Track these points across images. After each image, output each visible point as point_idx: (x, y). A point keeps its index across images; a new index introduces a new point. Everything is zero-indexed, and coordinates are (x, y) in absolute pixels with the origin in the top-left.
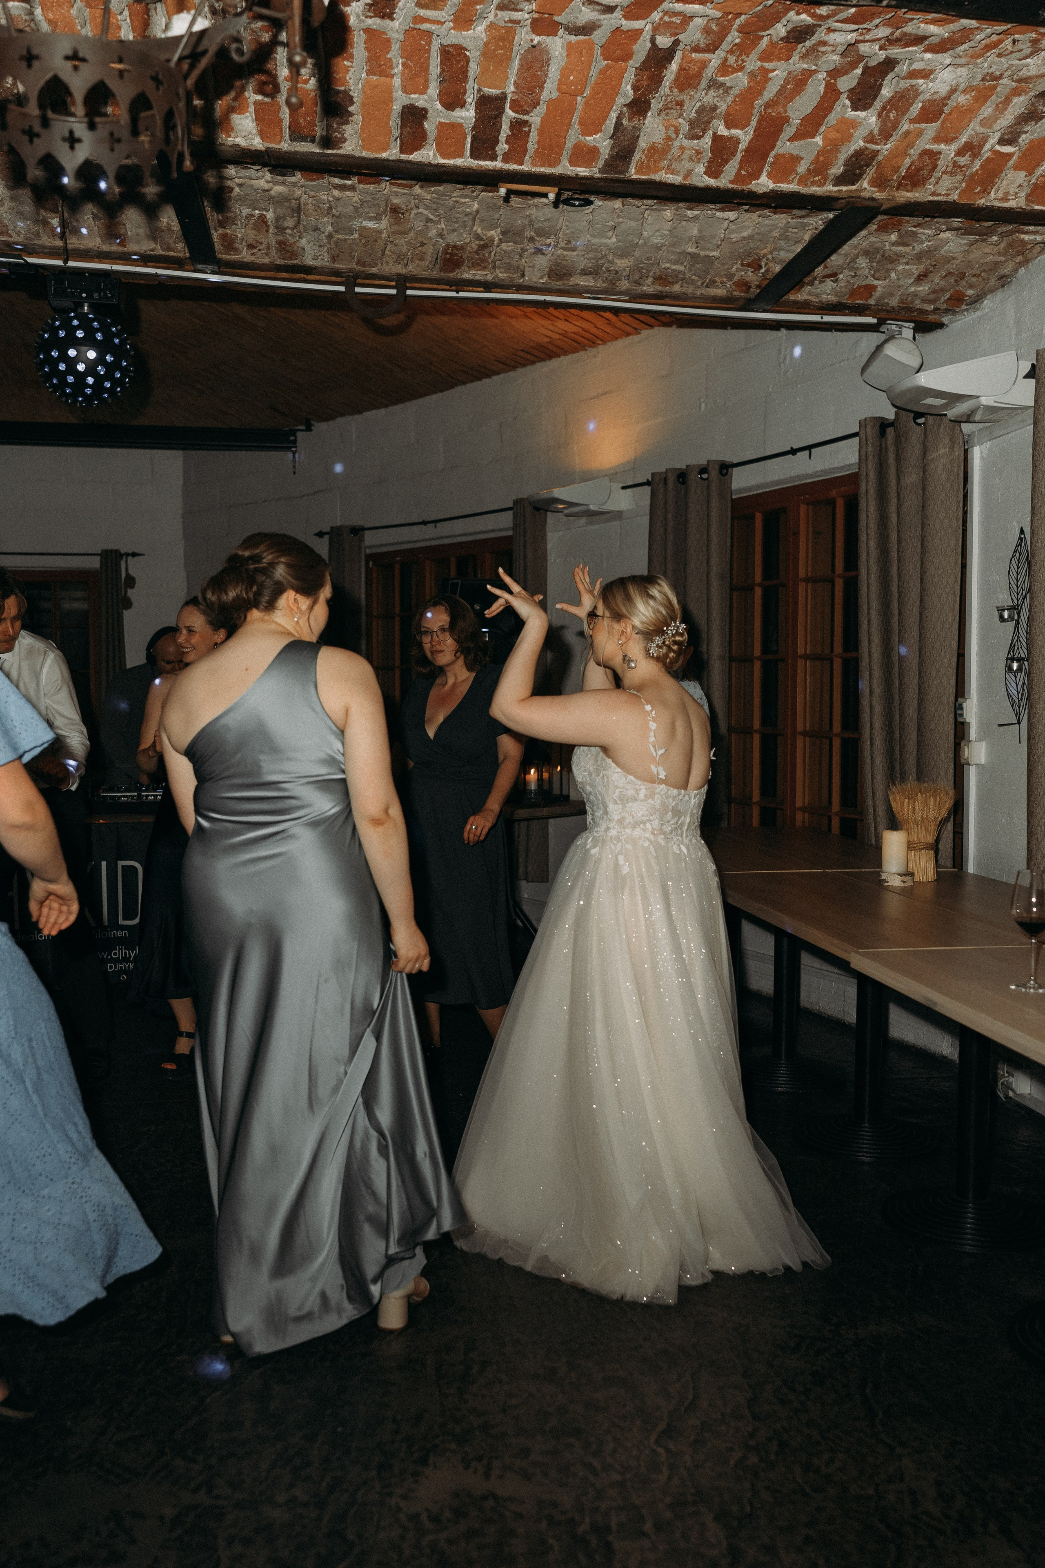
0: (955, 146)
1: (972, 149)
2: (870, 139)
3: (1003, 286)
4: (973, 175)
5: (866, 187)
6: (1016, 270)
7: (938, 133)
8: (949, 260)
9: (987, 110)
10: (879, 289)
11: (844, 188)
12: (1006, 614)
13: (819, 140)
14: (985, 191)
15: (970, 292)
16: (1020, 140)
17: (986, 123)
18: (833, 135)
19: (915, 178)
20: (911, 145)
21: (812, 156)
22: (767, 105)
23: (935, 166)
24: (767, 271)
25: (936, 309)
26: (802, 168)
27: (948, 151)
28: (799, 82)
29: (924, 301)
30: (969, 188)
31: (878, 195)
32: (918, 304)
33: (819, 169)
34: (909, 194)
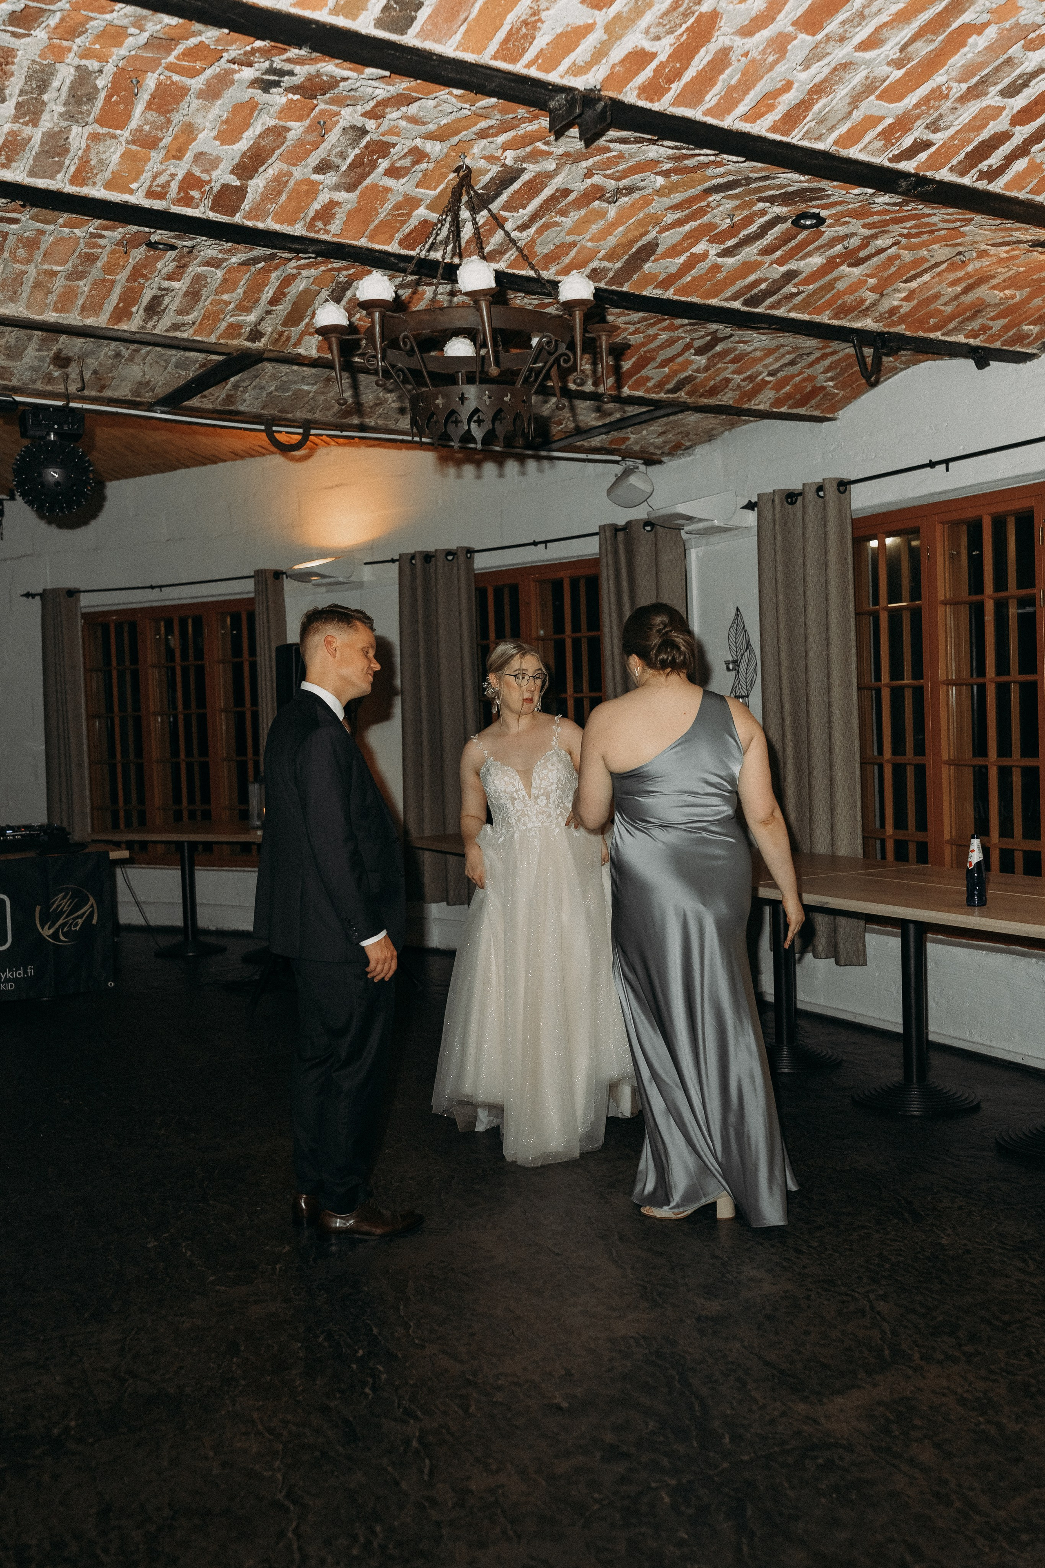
0: (742, 376)
1: (751, 378)
2: (698, 371)
3: (710, 441)
4: (745, 392)
5: (682, 395)
6: (722, 433)
7: (737, 369)
8: (684, 425)
9: (770, 360)
10: (632, 440)
11: (671, 396)
12: (731, 666)
13: (666, 369)
14: (750, 400)
15: (688, 444)
16: (779, 375)
17: (766, 366)
18: (675, 368)
19: (713, 392)
20: (717, 375)
21: (659, 378)
22: (649, 351)
23: (727, 386)
24: (566, 426)
25: (663, 453)
26: (650, 384)
27: (738, 378)
28: (672, 342)
29: (656, 447)
30: (741, 397)
31: (688, 401)
32: (651, 449)
33: (660, 385)
34: (706, 400)
